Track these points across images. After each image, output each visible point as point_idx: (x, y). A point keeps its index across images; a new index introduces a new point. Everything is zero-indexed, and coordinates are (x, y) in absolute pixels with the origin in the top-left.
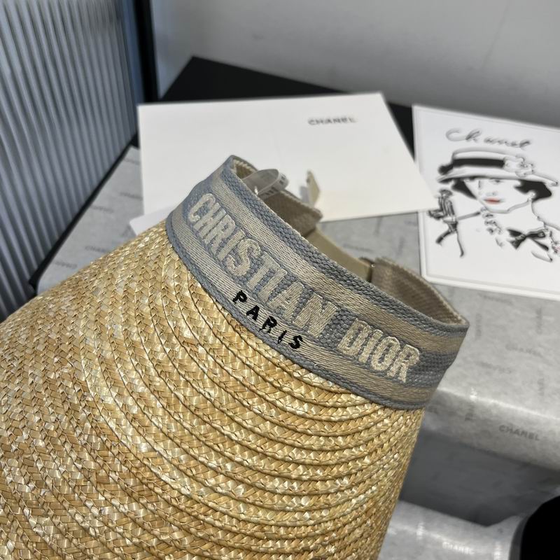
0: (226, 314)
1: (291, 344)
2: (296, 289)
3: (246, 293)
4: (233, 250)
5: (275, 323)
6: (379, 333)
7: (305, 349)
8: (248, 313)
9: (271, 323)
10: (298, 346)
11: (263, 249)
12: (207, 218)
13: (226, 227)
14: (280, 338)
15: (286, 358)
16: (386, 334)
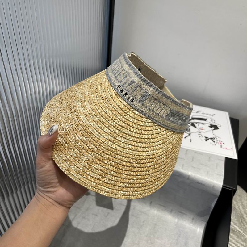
1: (131, 101)
3: (121, 85)
5: (127, 94)
6: (157, 101)
7: (135, 103)
8: (120, 91)
9: (126, 94)
10: (133, 102)
11: (127, 74)
14: (128, 99)
15: (129, 105)
16: (159, 102)
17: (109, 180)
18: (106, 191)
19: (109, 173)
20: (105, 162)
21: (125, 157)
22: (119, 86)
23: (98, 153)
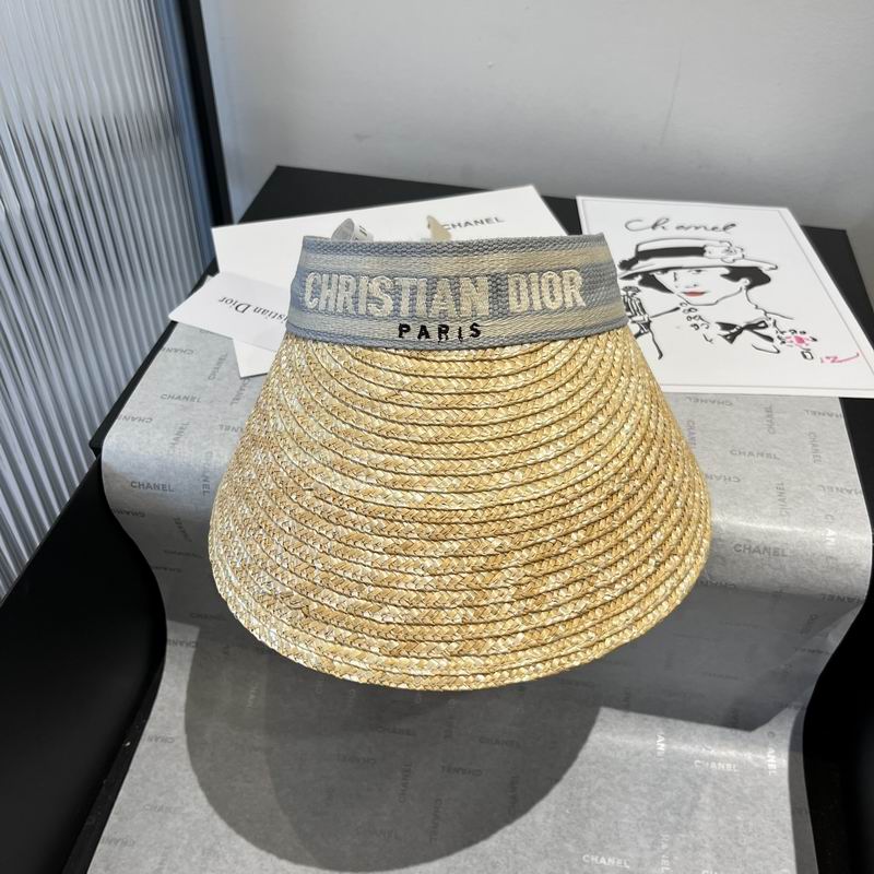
0: (402, 352)
1: (472, 335)
2: (444, 285)
3: (406, 322)
4: (368, 298)
5: (447, 327)
6: (534, 277)
7: (489, 330)
8: (419, 337)
9: (443, 330)
10: (478, 333)
11: (392, 277)
12: (325, 293)
13: (348, 285)
14: (460, 337)
15: (476, 349)
16: (541, 272)
17: (611, 586)
18: (630, 622)
19: (595, 570)
20: (563, 550)
21: (593, 490)
22: (401, 326)
23: (523, 544)
